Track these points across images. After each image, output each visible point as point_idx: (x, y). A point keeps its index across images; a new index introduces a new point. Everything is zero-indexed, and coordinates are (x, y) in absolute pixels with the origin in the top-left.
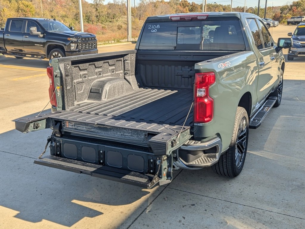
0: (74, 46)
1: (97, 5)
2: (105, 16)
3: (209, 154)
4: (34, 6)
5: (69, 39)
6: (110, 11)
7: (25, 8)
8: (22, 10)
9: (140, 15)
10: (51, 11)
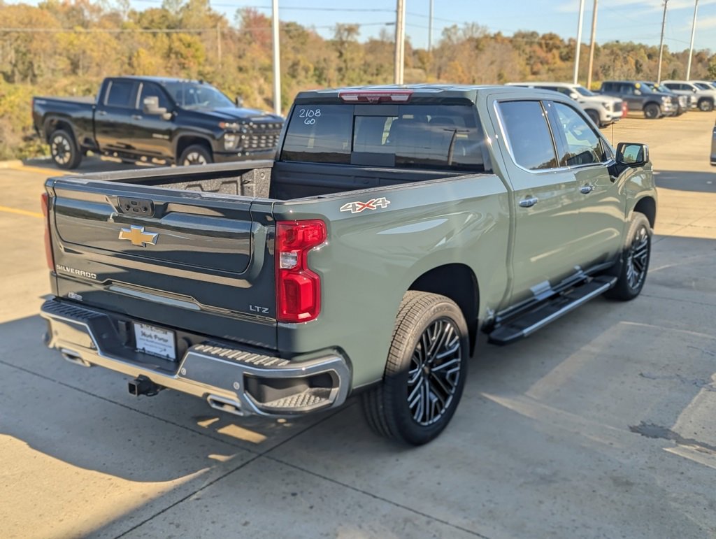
0: (234, 142)
1: (342, 43)
2: (357, 70)
3: (320, 389)
4: (203, 46)
5: (222, 125)
6: (370, 58)
7: (184, 50)
8: (177, 53)
9: (440, 69)
10: (240, 57)
